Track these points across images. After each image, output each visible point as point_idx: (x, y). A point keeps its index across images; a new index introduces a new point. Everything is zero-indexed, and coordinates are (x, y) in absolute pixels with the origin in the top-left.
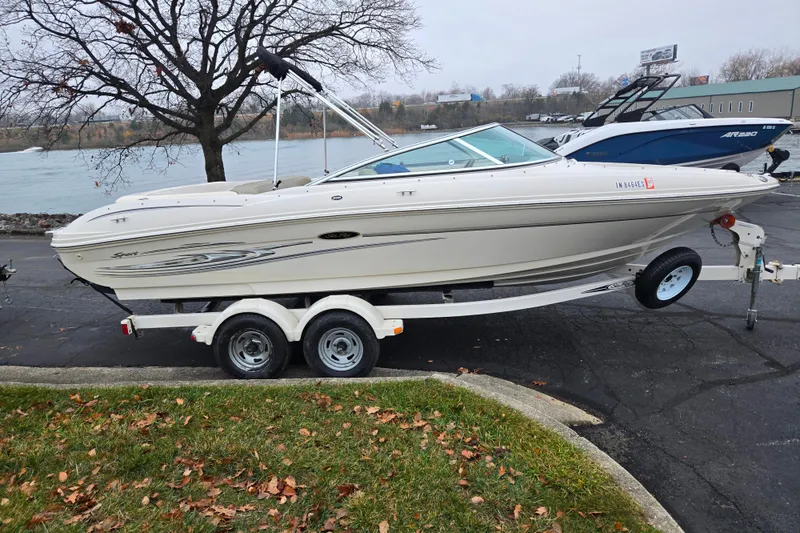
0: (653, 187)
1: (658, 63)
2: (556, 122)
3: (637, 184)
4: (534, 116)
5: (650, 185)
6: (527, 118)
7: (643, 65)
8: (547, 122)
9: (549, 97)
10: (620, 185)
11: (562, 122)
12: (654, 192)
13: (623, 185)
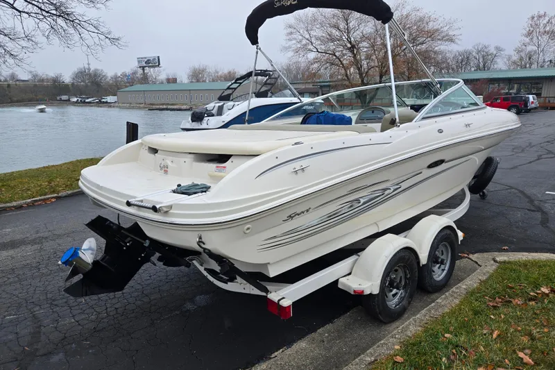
1: (149, 67)
2: (84, 102)
4: (65, 97)
6: (58, 98)
7: (140, 67)
8: (77, 102)
9: (73, 84)
11: (90, 103)
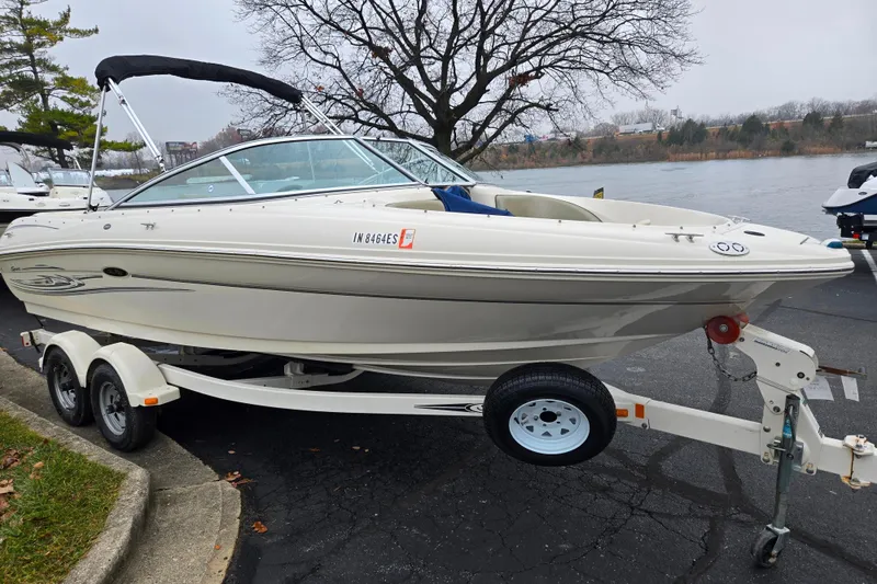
0: (410, 246)
3: (386, 239)
5: (406, 242)
10: (360, 238)
12: (411, 256)
13: (364, 238)
